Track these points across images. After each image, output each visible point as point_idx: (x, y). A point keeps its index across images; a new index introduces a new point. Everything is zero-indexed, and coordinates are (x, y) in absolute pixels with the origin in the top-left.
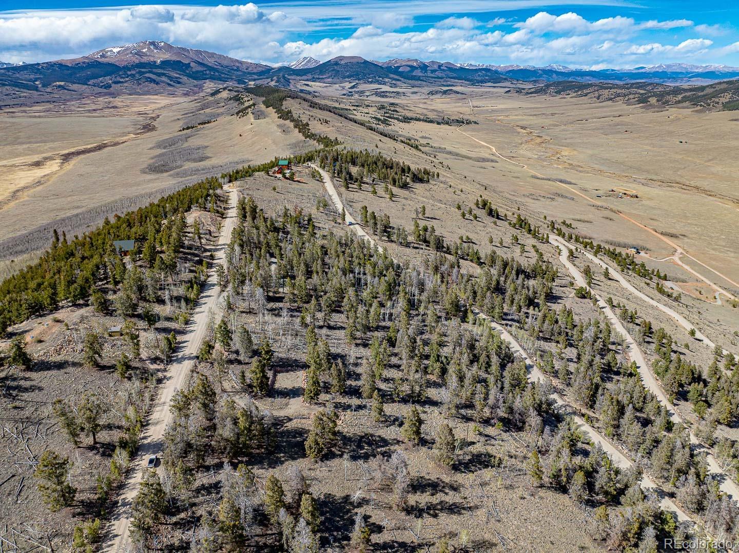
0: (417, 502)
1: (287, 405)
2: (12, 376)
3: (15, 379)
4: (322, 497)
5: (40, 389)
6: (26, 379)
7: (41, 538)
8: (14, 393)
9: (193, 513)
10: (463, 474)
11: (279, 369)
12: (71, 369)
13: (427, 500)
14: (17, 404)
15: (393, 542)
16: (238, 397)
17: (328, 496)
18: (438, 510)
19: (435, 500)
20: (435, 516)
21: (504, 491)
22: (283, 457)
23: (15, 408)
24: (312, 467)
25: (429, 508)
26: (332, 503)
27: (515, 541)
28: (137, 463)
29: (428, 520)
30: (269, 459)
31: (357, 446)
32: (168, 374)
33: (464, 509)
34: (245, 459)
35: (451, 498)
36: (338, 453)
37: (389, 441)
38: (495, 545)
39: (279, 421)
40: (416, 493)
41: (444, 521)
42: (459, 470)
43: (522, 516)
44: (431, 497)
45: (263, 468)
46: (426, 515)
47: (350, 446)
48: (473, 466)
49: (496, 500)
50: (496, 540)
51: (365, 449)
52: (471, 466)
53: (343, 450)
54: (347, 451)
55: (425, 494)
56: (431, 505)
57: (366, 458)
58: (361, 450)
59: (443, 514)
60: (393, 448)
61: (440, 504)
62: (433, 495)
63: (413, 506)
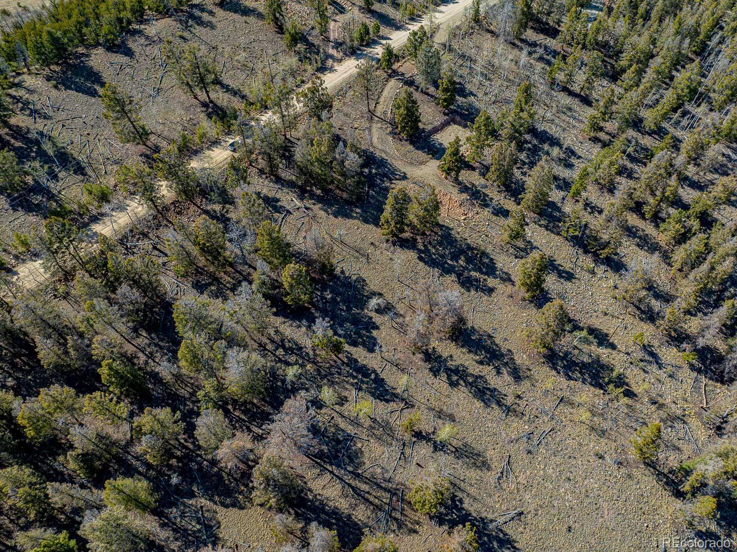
0: (451, 356)
1: (422, 163)
2: (203, 5)
3: (203, 10)
4: (354, 278)
5: (213, 27)
6: (211, 13)
7: (108, 159)
8: (190, 22)
9: (227, 212)
10: (554, 372)
11: (458, 118)
12: (252, 19)
13: (466, 364)
14: (186, 34)
15: (374, 371)
16: (379, 125)
17: (361, 280)
18: (465, 381)
19: (475, 369)
20: (453, 384)
21: (584, 429)
22: (357, 213)
23: (182, 37)
24: (377, 243)
25: (456, 371)
26: (356, 289)
27: (520, 487)
28: (227, 139)
29: (441, 383)
30: (342, 207)
31: (450, 253)
32: (337, 66)
33: (499, 403)
34: (319, 192)
35: (501, 382)
36: (421, 247)
37: (498, 273)
38: (489, 469)
39: (393, 173)
40: (462, 346)
41: (459, 399)
42: (553, 364)
43: (571, 472)
44: (474, 363)
45: (326, 211)
46: (444, 376)
47: (444, 249)
48: (580, 373)
49: (559, 430)
50: (497, 466)
51: (457, 262)
52: (576, 370)
53: (430, 248)
54: (434, 251)
55: (472, 355)
56: (464, 371)
57: (447, 271)
58: (451, 260)
59: (466, 390)
60: (491, 282)
61: (477, 377)
62: (481, 363)
63: (440, 357)
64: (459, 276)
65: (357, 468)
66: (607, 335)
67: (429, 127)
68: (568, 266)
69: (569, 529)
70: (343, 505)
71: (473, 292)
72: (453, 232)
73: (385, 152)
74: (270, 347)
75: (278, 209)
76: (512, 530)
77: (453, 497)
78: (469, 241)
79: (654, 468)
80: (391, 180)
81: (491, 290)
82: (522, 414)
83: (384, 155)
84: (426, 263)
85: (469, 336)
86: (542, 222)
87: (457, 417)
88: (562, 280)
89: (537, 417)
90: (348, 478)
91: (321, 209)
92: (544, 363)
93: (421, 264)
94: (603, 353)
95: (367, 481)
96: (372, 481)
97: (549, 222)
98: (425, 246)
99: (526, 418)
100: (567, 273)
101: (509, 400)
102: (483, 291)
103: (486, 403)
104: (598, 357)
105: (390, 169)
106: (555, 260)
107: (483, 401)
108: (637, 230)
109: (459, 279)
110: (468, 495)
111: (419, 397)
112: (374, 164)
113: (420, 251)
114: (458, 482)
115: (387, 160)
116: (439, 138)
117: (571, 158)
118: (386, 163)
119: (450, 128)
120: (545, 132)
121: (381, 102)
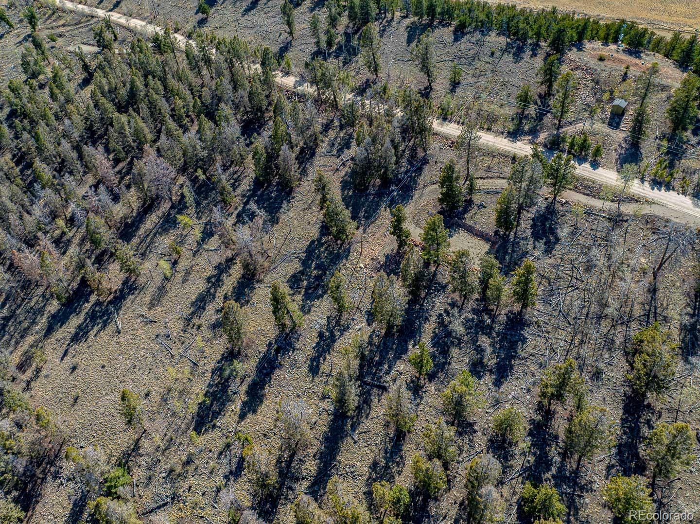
0: (230, 275)
5: (517, 62)
6: (534, 55)
8: (513, 50)
10: (219, 358)
11: (498, 246)
13: (224, 286)
14: (498, 53)
19: (220, 293)
20: (209, 280)
22: (348, 193)
23: (493, 53)
25: (219, 280)
29: (209, 271)
33: (193, 314)
36: (324, 240)
37: (308, 302)
38: (150, 309)
40: (238, 283)
41: (198, 284)
42: (226, 358)
43: (139, 369)
44: (225, 292)
45: (345, 175)
46: (215, 272)
47: (326, 257)
48: (219, 382)
49: (171, 362)
50: (150, 315)
51: (315, 269)
52: (221, 380)
53: (324, 247)
54: (322, 249)
55: (231, 290)
56: (219, 285)
57: (305, 263)
58: (316, 264)
59: (205, 288)
61: (214, 295)
62: (225, 297)
63: (230, 269)
64: (302, 273)
65: (159, 234)
66: (255, 411)
67: (469, 222)
68: (325, 367)
69: (103, 367)
70: (141, 232)
71: (287, 285)
72: (344, 260)
73: (421, 196)
74: (235, 176)
75: (341, 151)
76: (111, 327)
77: (136, 289)
78: (337, 275)
79: (133, 450)
80: (389, 207)
82: (185, 331)
83: (417, 196)
84: (310, 246)
85: (247, 286)
86: (375, 340)
87: (185, 285)
88: (309, 362)
89: (183, 343)
90: (155, 230)
91: (347, 172)
92: (227, 348)
93: (308, 243)
94: (236, 406)
95: (152, 238)
96: (152, 242)
97: (378, 347)
98: (326, 242)
99: (182, 334)
100: (318, 366)
101: (196, 321)
103: (194, 303)
104: (233, 401)
105: (401, 203)
106: (329, 353)
107: (196, 301)
108: (398, 464)
109: (298, 273)
110: (136, 297)
111: (201, 260)
112: (404, 192)
113: (319, 240)
114: (144, 290)
115: (412, 199)
116: (461, 234)
117: (491, 375)
118: (408, 200)
119: (481, 242)
120: (524, 340)
121: (485, 181)
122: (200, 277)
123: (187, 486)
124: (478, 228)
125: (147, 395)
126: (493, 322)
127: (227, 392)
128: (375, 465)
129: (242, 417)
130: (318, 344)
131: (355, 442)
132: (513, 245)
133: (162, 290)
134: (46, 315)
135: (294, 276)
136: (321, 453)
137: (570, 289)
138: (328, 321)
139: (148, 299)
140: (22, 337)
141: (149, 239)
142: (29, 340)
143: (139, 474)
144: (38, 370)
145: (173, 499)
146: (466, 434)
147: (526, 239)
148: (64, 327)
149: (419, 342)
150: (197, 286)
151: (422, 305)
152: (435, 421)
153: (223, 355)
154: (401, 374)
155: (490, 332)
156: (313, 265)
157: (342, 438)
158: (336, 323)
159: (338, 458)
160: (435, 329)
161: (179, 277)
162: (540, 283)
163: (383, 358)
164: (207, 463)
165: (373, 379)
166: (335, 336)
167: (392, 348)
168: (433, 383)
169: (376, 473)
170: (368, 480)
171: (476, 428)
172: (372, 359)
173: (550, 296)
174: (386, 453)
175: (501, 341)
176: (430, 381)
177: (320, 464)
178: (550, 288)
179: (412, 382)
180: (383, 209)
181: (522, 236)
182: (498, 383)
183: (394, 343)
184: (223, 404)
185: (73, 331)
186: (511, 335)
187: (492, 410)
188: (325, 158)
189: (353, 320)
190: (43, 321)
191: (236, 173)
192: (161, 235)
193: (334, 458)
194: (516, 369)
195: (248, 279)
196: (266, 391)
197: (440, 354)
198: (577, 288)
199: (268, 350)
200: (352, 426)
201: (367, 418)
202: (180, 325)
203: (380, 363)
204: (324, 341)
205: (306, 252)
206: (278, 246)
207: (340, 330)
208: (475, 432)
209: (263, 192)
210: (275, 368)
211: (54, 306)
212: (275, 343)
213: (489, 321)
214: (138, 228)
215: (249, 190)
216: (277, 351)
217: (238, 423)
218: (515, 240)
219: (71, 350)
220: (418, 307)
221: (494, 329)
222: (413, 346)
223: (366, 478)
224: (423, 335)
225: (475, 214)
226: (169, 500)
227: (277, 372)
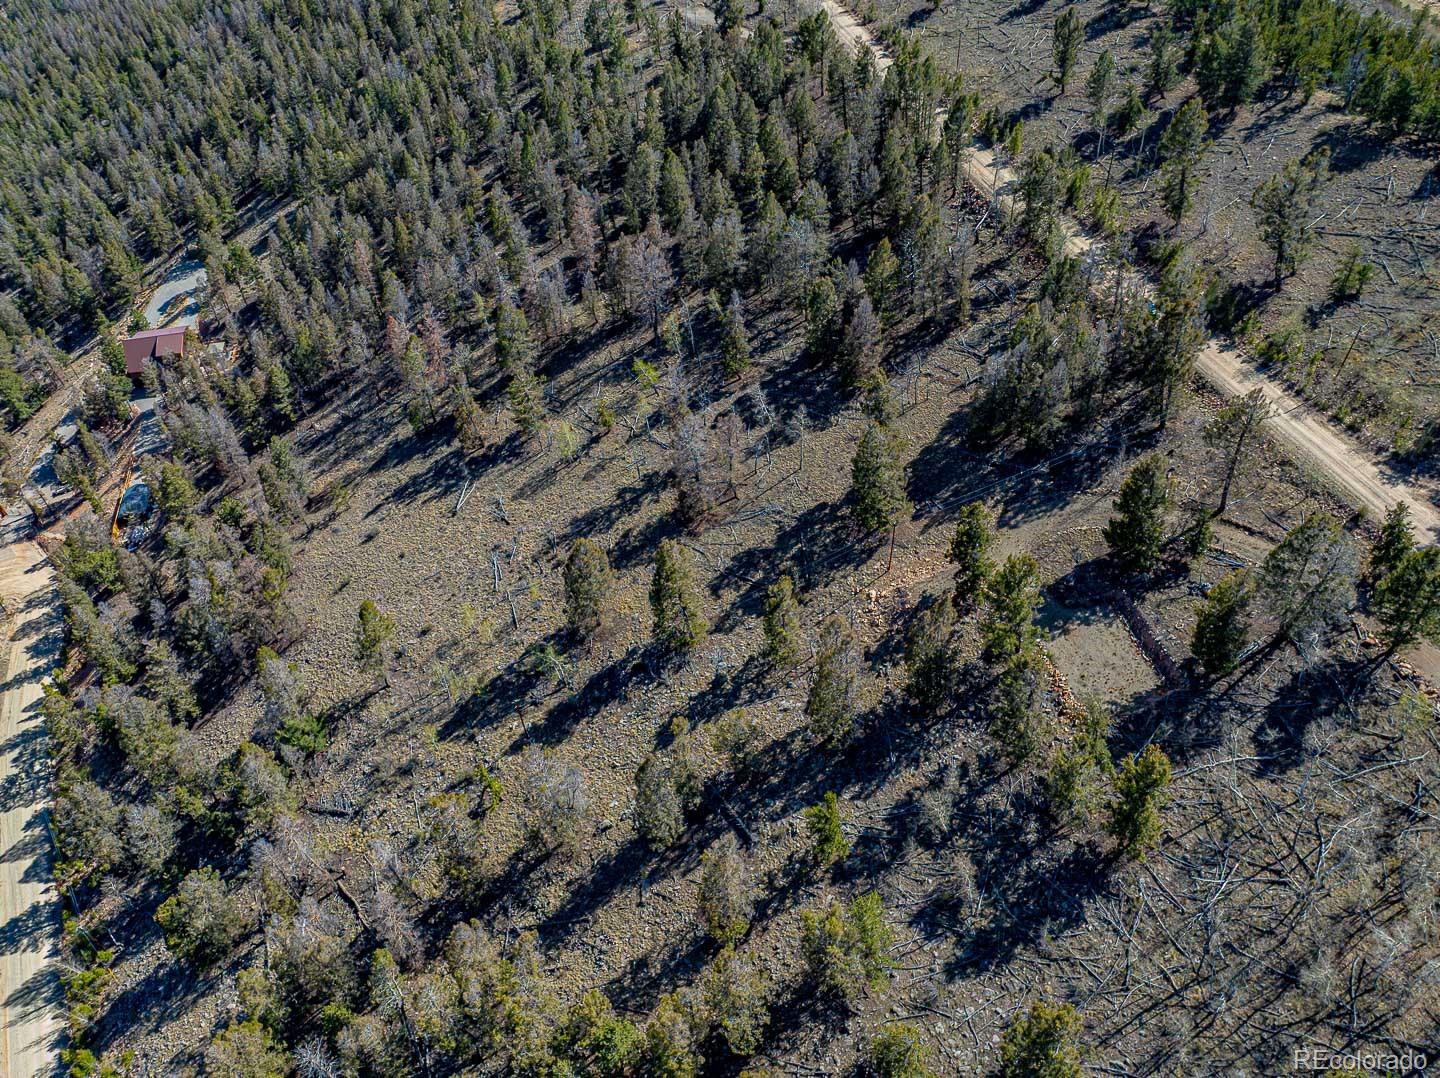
0: (657, 501)
10: (552, 632)
13: (636, 516)
19: (624, 524)
20: (622, 492)
22: (949, 441)
25: (635, 501)
29: (634, 478)
31: (813, 553)
33: (564, 538)
36: (844, 511)
37: (740, 612)
38: (514, 498)
39: (1021, 510)
40: (661, 520)
41: (603, 492)
42: (561, 637)
43: (441, 587)
44: (631, 526)
45: (969, 404)
46: (639, 485)
47: (826, 545)
48: (525, 671)
49: (487, 599)
50: (509, 509)
51: (793, 558)
52: (531, 670)
53: (836, 524)
54: (829, 528)
55: (642, 526)
56: (630, 510)
57: (784, 539)
58: (800, 549)
59: (607, 504)
60: (730, 596)
61: (612, 523)
62: (626, 535)
63: (664, 489)
64: (767, 554)
65: (606, 380)
67: (1146, 611)
70: (583, 365)
71: (729, 563)
72: (851, 568)
73: (1085, 511)
75: (997, 352)
76: (450, 500)
77: (517, 455)
78: (820, 589)
79: (356, 706)
80: (1007, 504)
81: (715, 590)
82: (536, 561)
83: (1077, 506)
84: (811, 512)
85: (671, 533)
86: (797, 745)
87: (585, 485)
88: (666, 719)
89: (520, 579)
90: (602, 371)
91: (976, 399)
92: (572, 623)
93: (813, 505)
94: (520, 725)
95: (591, 384)
96: (587, 389)
97: (791, 760)
98: (843, 518)
99: (528, 562)
101: (560, 552)
102: (723, 577)
103: (577, 521)
104: (522, 715)
105: (1034, 507)
106: (707, 723)
107: (582, 519)
109: (762, 551)
110: (510, 470)
111: (633, 453)
112: (1058, 486)
113: (835, 508)
114: (527, 464)
115: (1062, 509)
116: (1113, 629)
117: (956, 944)
118: (1054, 507)
119: (1144, 666)
120: (1076, 920)
121: (1252, 540)
122: (613, 482)
123: (382, 807)
124: (1158, 634)
125: (424, 633)
126: (1040, 844)
127: (524, 694)
128: (641, 964)
129: (516, 748)
130: (702, 695)
131: (640, 905)
132: (1206, 709)
133: (550, 474)
134: (391, 438)
135: (750, 553)
136: (582, 886)
137: (1267, 876)
138: (747, 664)
139: (522, 481)
140: (346, 457)
141: (587, 382)
142: (352, 465)
143: (341, 746)
144: (333, 517)
145: (356, 813)
146: (824, 1022)
147: (1245, 710)
148: (399, 468)
149: (868, 797)
150: (600, 495)
151: (927, 730)
152: (789, 961)
153: (560, 630)
154: (794, 834)
155: (1019, 861)
156: (794, 550)
157: (626, 882)
158: (757, 676)
159: (599, 912)
160: (917, 789)
161: (586, 465)
162: (1205, 822)
163: (786, 784)
164: (428, 789)
165: (740, 815)
166: (737, 698)
167: (812, 778)
168: (836, 889)
169: (633, 979)
170: (612, 983)
171: (850, 1024)
172: (766, 776)
173: (1206, 863)
174: (672, 957)
175: (1027, 892)
176: (834, 882)
177: (569, 902)
178: (1219, 845)
179: (803, 861)
180: (991, 502)
181: (1242, 700)
182: (954, 971)
183: (822, 771)
184: (506, 711)
185: (404, 479)
186: (1057, 893)
187: (905, 1014)
188: (957, 355)
189: (788, 686)
190: (382, 445)
191: (787, 321)
192: (606, 383)
193: (591, 908)
194: (1015, 965)
195: (679, 521)
196: (579, 727)
197: (889, 841)
198: (1285, 884)
199: (624, 661)
200: (654, 872)
201: (684, 874)
202: (535, 546)
203: (774, 793)
204: (715, 696)
205: (799, 520)
206: (762, 486)
207: (752, 692)
208: (844, 1031)
209: (808, 375)
210: (614, 698)
211: (405, 431)
212: (643, 655)
213: (1032, 837)
214: (584, 357)
215: (786, 363)
216: (637, 670)
217: (505, 754)
218: (1220, 698)
219: (383, 511)
220: (916, 728)
221: (1030, 858)
222: (853, 798)
223: (614, 975)
224: (886, 787)
225: (1172, 600)
226: (350, 811)
227: (614, 707)
